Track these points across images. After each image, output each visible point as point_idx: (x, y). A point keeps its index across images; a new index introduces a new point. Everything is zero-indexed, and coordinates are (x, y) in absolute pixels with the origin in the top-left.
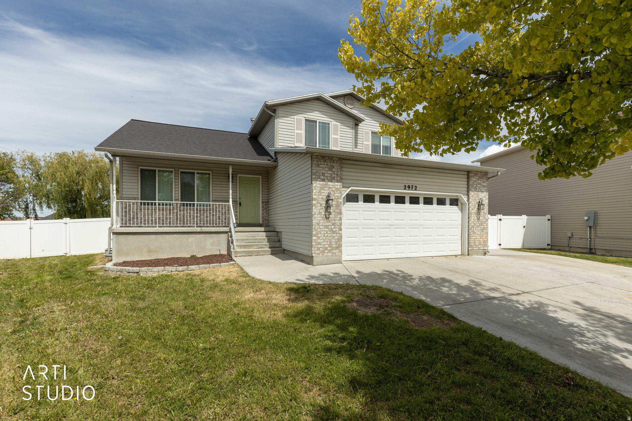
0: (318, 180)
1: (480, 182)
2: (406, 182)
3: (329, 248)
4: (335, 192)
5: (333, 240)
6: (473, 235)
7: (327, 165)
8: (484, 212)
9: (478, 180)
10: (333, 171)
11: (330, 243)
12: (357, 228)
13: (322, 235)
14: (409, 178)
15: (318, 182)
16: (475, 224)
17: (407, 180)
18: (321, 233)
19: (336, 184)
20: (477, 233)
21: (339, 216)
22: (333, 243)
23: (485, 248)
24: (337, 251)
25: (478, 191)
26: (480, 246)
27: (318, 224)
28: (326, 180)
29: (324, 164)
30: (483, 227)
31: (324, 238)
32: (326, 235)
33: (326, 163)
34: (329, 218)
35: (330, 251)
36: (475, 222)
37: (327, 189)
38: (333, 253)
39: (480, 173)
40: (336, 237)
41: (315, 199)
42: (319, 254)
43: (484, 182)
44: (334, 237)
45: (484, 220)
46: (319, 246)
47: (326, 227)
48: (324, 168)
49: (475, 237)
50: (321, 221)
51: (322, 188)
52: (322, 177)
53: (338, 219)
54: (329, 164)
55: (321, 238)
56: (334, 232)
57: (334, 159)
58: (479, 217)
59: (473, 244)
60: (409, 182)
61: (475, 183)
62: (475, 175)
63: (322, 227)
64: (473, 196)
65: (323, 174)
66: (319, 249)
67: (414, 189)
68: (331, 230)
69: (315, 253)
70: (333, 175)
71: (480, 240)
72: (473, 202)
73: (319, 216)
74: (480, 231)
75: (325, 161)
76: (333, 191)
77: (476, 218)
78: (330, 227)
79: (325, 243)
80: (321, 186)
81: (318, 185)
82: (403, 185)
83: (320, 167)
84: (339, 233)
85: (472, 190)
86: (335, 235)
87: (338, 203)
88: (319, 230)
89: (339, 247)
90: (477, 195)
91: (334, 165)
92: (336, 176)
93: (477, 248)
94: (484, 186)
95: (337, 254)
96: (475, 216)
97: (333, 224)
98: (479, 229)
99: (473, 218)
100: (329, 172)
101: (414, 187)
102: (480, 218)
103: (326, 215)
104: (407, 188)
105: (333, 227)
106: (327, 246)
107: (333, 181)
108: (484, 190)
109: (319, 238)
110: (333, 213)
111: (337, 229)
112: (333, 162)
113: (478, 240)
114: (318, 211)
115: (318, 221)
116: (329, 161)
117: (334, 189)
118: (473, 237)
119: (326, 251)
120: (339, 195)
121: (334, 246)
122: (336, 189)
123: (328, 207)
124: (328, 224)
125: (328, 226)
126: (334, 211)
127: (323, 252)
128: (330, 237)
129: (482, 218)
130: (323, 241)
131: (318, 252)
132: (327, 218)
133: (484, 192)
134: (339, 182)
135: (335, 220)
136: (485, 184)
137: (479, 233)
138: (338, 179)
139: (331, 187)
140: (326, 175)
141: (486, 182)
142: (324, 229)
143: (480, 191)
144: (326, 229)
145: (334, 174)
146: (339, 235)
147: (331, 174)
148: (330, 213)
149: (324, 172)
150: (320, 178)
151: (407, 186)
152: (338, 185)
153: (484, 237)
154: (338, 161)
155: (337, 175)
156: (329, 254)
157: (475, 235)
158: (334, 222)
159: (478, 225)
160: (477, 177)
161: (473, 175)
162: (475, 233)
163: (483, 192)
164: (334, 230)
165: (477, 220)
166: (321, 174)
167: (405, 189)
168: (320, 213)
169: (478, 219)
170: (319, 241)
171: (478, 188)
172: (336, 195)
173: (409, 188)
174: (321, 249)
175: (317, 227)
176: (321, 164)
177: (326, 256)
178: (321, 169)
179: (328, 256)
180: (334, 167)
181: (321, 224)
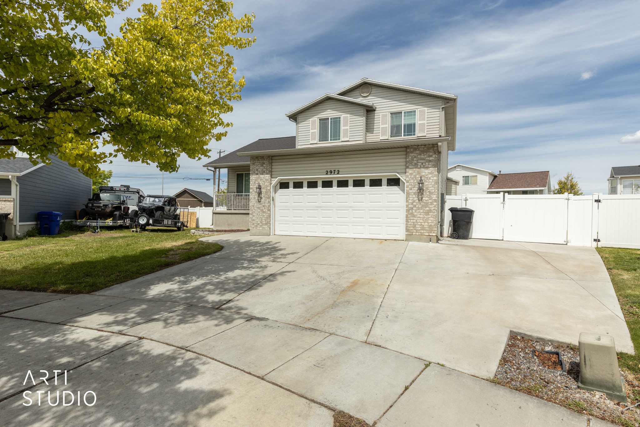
0: (254, 174)
1: (422, 156)
2: (328, 167)
3: (260, 224)
4: (265, 182)
5: (264, 218)
6: (412, 218)
7: (260, 162)
8: (429, 192)
9: (420, 155)
10: (263, 167)
11: (261, 220)
12: (288, 210)
13: (256, 214)
14: (331, 164)
15: (254, 176)
16: (415, 206)
17: (330, 166)
18: (255, 213)
19: (266, 176)
20: (418, 216)
21: (268, 200)
22: (263, 220)
23: (431, 234)
24: (266, 226)
25: (421, 168)
26: (423, 231)
27: (253, 206)
28: (259, 174)
29: (257, 163)
30: (428, 209)
31: (257, 216)
32: (258, 214)
33: (259, 161)
34: (260, 201)
35: (261, 226)
36: (414, 204)
37: (260, 180)
38: (263, 228)
39: (423, 146)
40: (266, 216)
41: (252, 188)
42: (253, 228)
43: (431, 156)
44: (264, 216)
45: (431, 201)
46: (254, 222)
47: (259, 208)
48: (258, 165)
49: (415, 221)
50: (255, 204)
51: (256, 180)
52: (256, 172)
53: (267, 202)
54: (261, 162)
55: (255, 216)
56: (264, 212)
57: (265, 157)
58: (422, 198)
59: (412, 228)
60: (331, 167)
61: (415, 159)
62: (415, 149)
63: (256, 208)
64: (411, 174)
65: (257, 170)
66: (253, 224)
67: (336, 173)
68: (262, 210)
69: (251, 227)
70: (264, 170)
71: (423, 224)
72: (412, 181)
73: (254, 200)
74: (423, 214)
75: (258, 160)
76: (264, 181)
77: (416, 199)
78: (261, 208)
79: (258, 220)
80: (256, 178)
81: (254, 178)
82: (325, 171)
83: (255, 165)
84: (268, 213)
85: (410, 167)
86: (264, 214)
87: (267, 190)
88: (254, 210)
89: (268, 223)
90: (418, 172)
91: (265, 162)
92: (265, 170)
93: (418, 234)
94: (430, 161)
95: (266, 228)
96: (414, 196)
97: (264, 206)
98: (421, 211)
99: (411, 199)
100: (261, 168)
101: (336, 171)
102: (424, 198)
103: (258, 199)
104: (329, 173)
105: (263, 208)
106: (259, 222)
107: (264, 174)
108: (430, 166)
109: (254, 216)
110: (264, 198)
111: (266, 210)
112: (264, 160)
113: (420, 224)
114: (253, 196)
115: (253, 204)
116: (261, 160)
117: (264, 180)
118: (412, 221)
119: (258, 226)
120: (268, 184)
121: (264, 222)
122: (266, 179)
123: (260, 194)
124: (260, 206)
125: (260, 207)
126: (264, 197)
127: (256, 226)
128: (261, 215)
129: (427, 199)
130: (256, 218)
131: (253, 226)
132: (259, 202)
133: (429, 168)
134: (268, 174)
135: (264, 203)
136: (431, 158)
137: (421, 216)
138: (268, 172)
139: (262, 178)
140: (259, 170)
141: (434, 156)
142: (257, 210)
143: (424, 168)
144: (259, 210)
145: (265, 168)
146: (267, 214)
147: (263, 169)
148: (261, 198)
149: (258, 168)
150: (255, 173)
151: (329, 171)
152: (268, 176)
153: (430, 221)
154: (267, 159)
155: (267, 169)
156: (261, 228)
157: (416, 219)
158: (264, 204)
159: (420, 206)
160: (418, 152)
161: (412, 150)
162: (414, 216)
163: (427, 168)
164: (264, 210)
165: (417, 201)
166: (255, 170)
167: (327, 174)
168: (254, 198)
169: (420, 200)
170: (254, 218)
171: (420, 164)
172: (266, 184)
173: (332, 172)
174: (255, 224)
175: (252, 208)
176: (255, 163)
177: (258, 229)
178: (255, 166)
179: (259, 229)
180: (264, 163)
181: (255, 206)
